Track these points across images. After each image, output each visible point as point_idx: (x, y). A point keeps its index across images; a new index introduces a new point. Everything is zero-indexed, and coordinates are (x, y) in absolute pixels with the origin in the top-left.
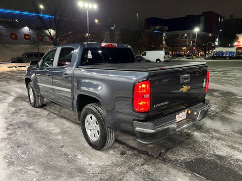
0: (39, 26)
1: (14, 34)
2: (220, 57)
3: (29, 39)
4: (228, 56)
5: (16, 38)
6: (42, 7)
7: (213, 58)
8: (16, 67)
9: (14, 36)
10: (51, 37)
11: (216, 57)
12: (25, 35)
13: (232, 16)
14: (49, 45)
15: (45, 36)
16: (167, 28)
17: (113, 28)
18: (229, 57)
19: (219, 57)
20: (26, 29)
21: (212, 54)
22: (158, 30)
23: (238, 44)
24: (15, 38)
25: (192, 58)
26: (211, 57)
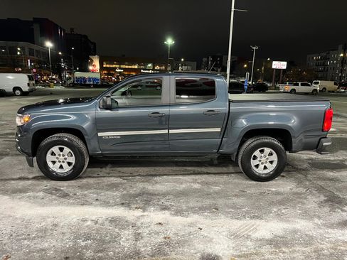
4: (91, 83)
7: (74, 85)
11: (78, 84)
13: (71, 30)
18: (94, 85)
19: (81, 85)
21: (72, 80)
23: (94, 69)
25: (49, 86)
26: (71, 85)
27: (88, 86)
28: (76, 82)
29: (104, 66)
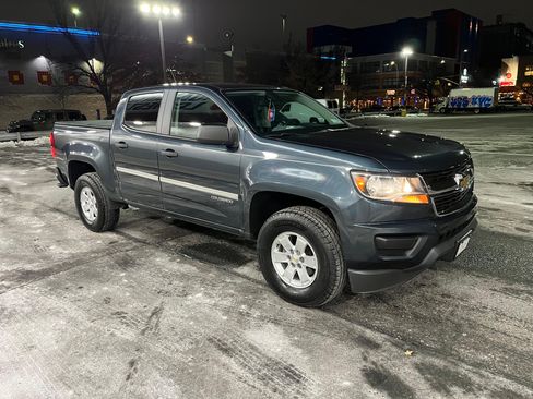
0: (69, 53)
1: (17, 73)
2: (462, 110)
3: (49, 82)
4: (477, 106)
5: (21, 81)
6: (76, 11)
7: (447, 111)
8: (15, 140)
9: (16, 78)
10: (94, 76)
11: (454, 109)
12: (41, 74)
13: (499, 18)
14: (90, 93)
15: (81, 74)
16: (349, 49)
17: (229, 53)
18: (480, 108)
19: (459, 109)
20: (42, 62)
21: (445, 103)
22: (330, 54)
23: (507, 80)
24: (18, 80)
25: (399, 114)
26: (443, 111)
27: (472, 111)
28: (450, 106)
29: (528, 74)
